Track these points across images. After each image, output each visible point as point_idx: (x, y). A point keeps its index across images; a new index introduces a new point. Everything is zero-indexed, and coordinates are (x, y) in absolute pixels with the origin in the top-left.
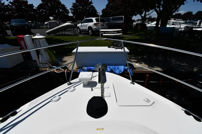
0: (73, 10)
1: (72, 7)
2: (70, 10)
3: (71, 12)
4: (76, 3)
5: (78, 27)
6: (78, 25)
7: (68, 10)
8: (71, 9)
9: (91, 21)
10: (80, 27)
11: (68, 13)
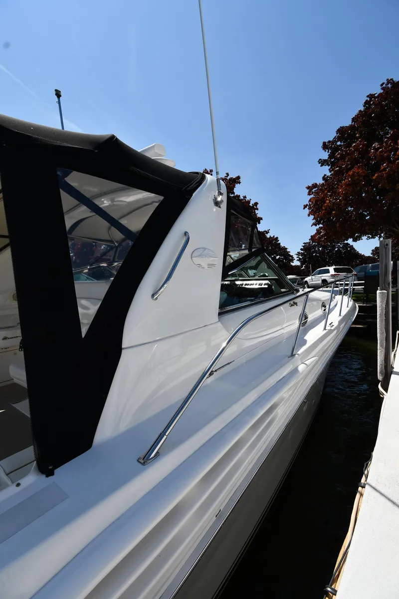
0: (302, 254)
1: (301, 249)
2: (295, 257)
3: (296, 259)
4: (309, 243)
5: (306, 282)
6: (306, 279)
7: (292, 256)
8: (299, 254)
9: (328, 271)
10: (308, 282)
11: (292, 260)
